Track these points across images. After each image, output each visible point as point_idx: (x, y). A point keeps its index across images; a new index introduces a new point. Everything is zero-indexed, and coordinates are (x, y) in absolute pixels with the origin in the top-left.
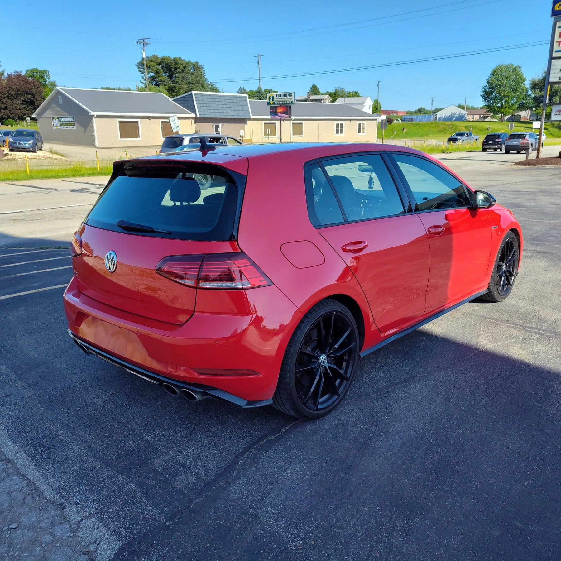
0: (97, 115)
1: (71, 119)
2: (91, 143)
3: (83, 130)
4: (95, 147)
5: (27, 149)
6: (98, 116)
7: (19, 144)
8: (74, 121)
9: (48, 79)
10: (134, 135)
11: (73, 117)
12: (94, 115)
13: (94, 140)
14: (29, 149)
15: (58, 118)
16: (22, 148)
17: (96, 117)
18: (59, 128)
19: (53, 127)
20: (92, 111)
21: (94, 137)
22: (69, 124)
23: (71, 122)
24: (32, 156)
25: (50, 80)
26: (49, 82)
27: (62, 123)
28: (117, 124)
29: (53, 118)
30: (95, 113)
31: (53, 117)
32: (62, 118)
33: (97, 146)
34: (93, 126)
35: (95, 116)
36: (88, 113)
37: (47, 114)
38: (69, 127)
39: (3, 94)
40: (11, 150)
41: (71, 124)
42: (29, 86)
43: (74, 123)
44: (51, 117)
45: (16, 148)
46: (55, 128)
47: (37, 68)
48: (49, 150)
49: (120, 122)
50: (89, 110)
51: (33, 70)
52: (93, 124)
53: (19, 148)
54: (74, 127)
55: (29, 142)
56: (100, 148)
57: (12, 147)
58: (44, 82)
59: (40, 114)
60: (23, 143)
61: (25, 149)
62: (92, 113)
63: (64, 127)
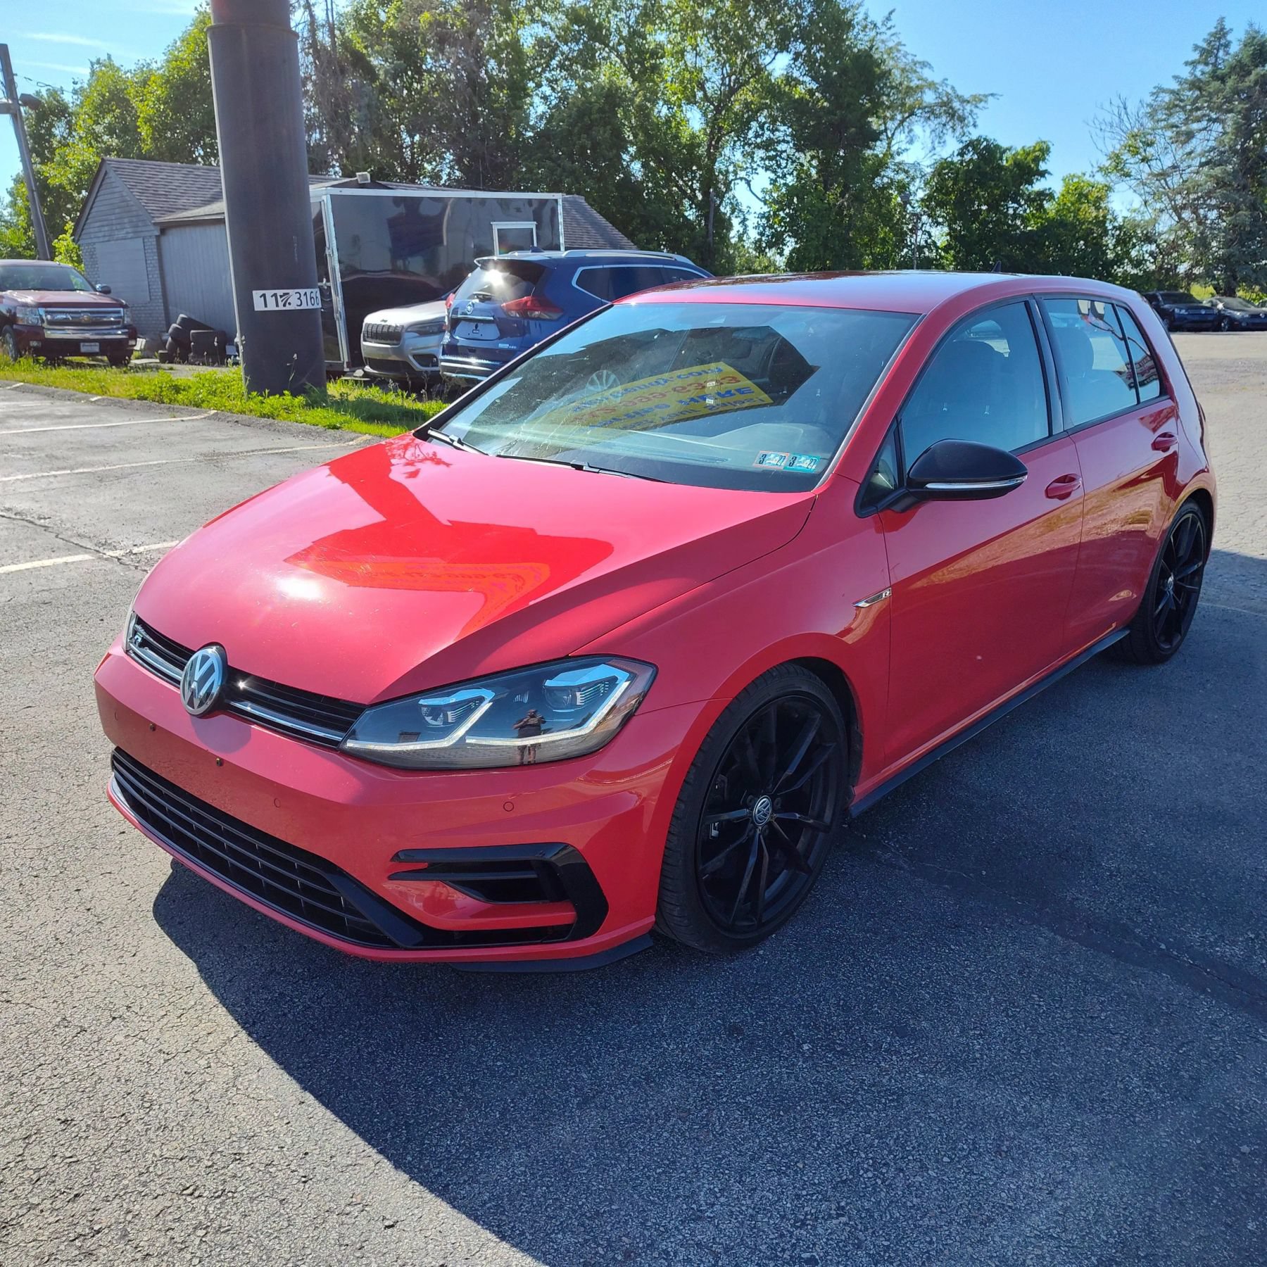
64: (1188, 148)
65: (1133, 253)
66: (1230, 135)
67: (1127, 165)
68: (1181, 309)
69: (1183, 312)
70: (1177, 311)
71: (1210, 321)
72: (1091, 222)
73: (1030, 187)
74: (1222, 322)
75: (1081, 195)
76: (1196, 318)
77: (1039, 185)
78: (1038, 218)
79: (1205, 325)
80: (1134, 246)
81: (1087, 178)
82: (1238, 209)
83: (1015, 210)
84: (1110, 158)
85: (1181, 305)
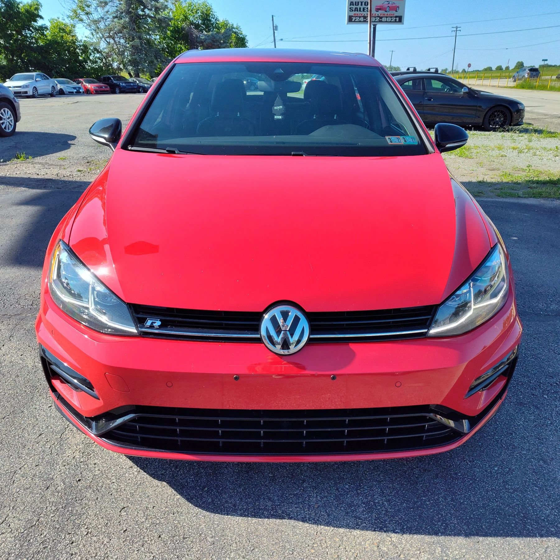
64: (106, 9)
65: (91, 58)
66: (123, 5)
67: (81, 16)
68: (122, 83)
69: (124, 84)
70: (121, 84)
71: (136, 89)
72: (70, 42)
73: (35, 24)
74: (139, 89)
75: (60, 29)
76: (130, 87)
77: (40, 22)
78: (43, 39)
79: (134, 91)
80: (91, 54)
81: (60, 20)
82: (133, 39)
83: (30, 34)
84: (72, 12)
85: (123, 82)
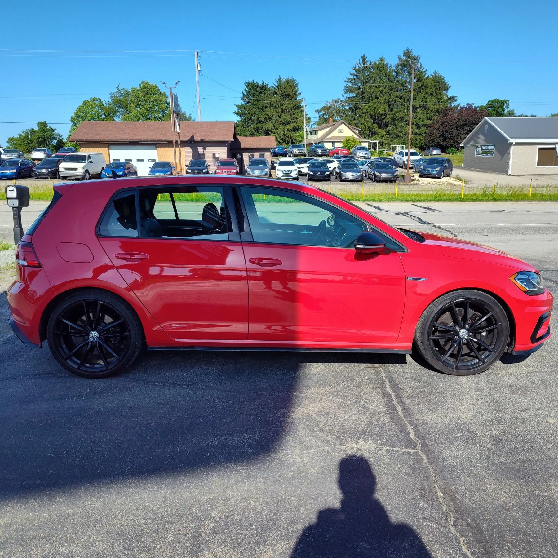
0: (515, 143)
1: (492, 147)
2: (504, 171)
3: (500, 157)
4: (507, 174)
5: (433, 175)
6: (517, 144)
7: (428, 170)
8: (494, 149)
9: (507, 108)
10: (554, 162)
11: (494, 145)
12: (512, 143)
13: (507, 168)
14: (435, 175)
15: (481, 147)
16: (429, 175)
17: (514, 145)
18: (480, 155)
19: (476, 155)
20: (512, 138)
21: (509, 164)
22: (489, 152)
23: (491, 149)
24: (435, 181)
25: (509, 109)
26: (508, 111)
27: (483, 151)
28: (536, 151)
29: (477, 147)
30: (514, 141)
31: (477, 145)
32: (484, 146)
33: (510, 172)
34: (510, 154)
35: (514, 143)
36: (507, 140)
37: (472, 143)
38: (488, 154)
39: (451, 126)
40: (420, 176)
41: (491, 152)
42: (476, 116)
43: (493, 151)
44: (475, 146)
45: (424, 174)
46: (477, 156)
47: (498, 99)
48: (456, 177)
49: (540, 149)
50: (509, 138)
51: (494, 100)
52: (510, 151)
53: (427, 174)
54: (493, 154)
55: (436, 170)
56: (512, 175)
57: (421, 174)
58: (502, 112)
59: (467, 144)
60: (431, 170)
61: (431, 175)
62: (511, 141)
63: (484, 155)
